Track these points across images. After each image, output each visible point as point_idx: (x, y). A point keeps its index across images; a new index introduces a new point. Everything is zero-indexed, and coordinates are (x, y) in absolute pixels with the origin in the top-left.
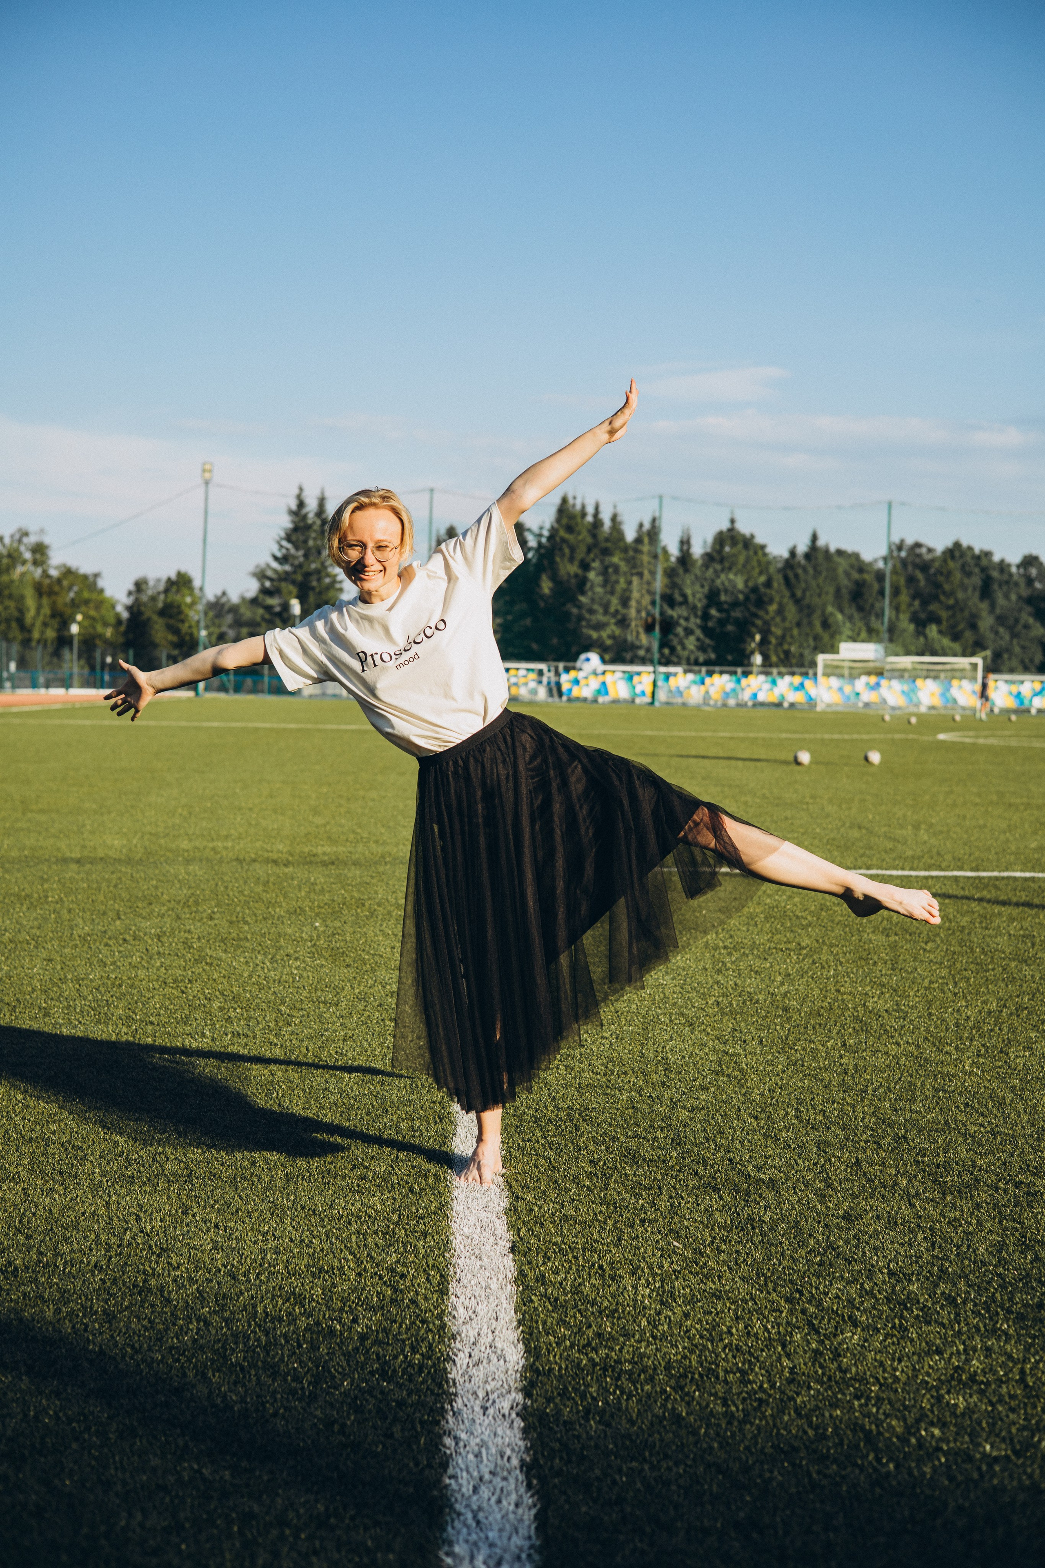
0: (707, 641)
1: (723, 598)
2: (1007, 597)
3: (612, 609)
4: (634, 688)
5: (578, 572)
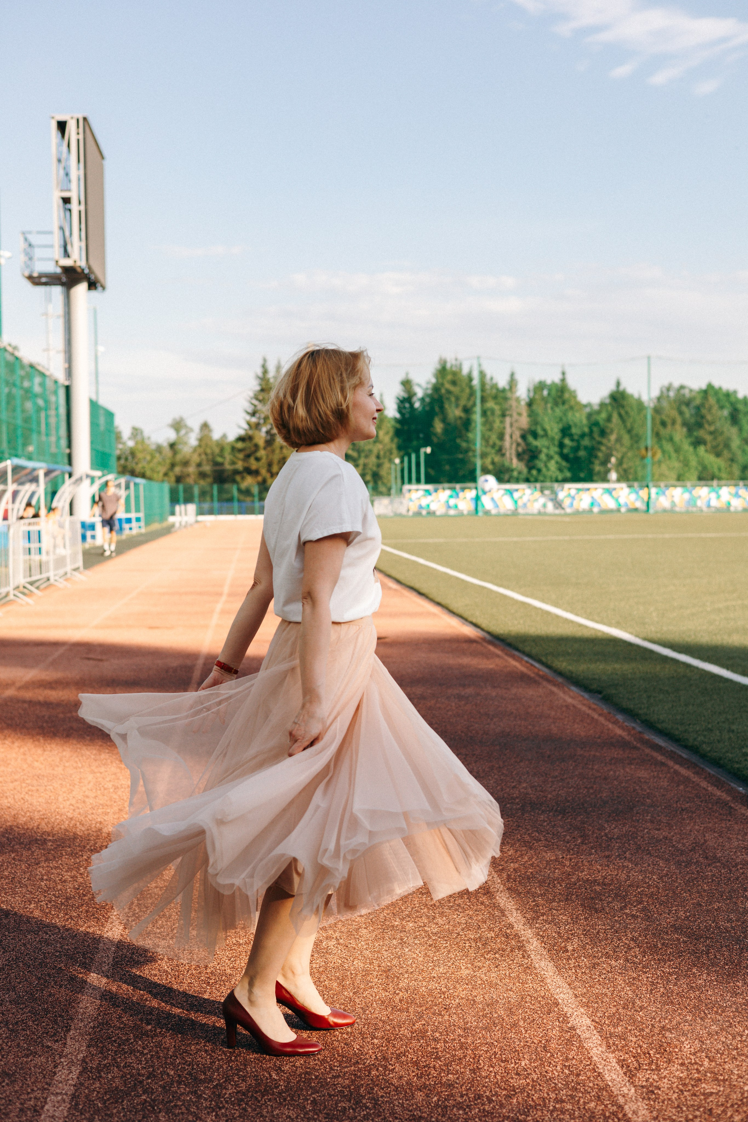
0: (564, 464)
1: (574, 430)
3: (491, 442)
4: (617, 500)
5: (463, 415)
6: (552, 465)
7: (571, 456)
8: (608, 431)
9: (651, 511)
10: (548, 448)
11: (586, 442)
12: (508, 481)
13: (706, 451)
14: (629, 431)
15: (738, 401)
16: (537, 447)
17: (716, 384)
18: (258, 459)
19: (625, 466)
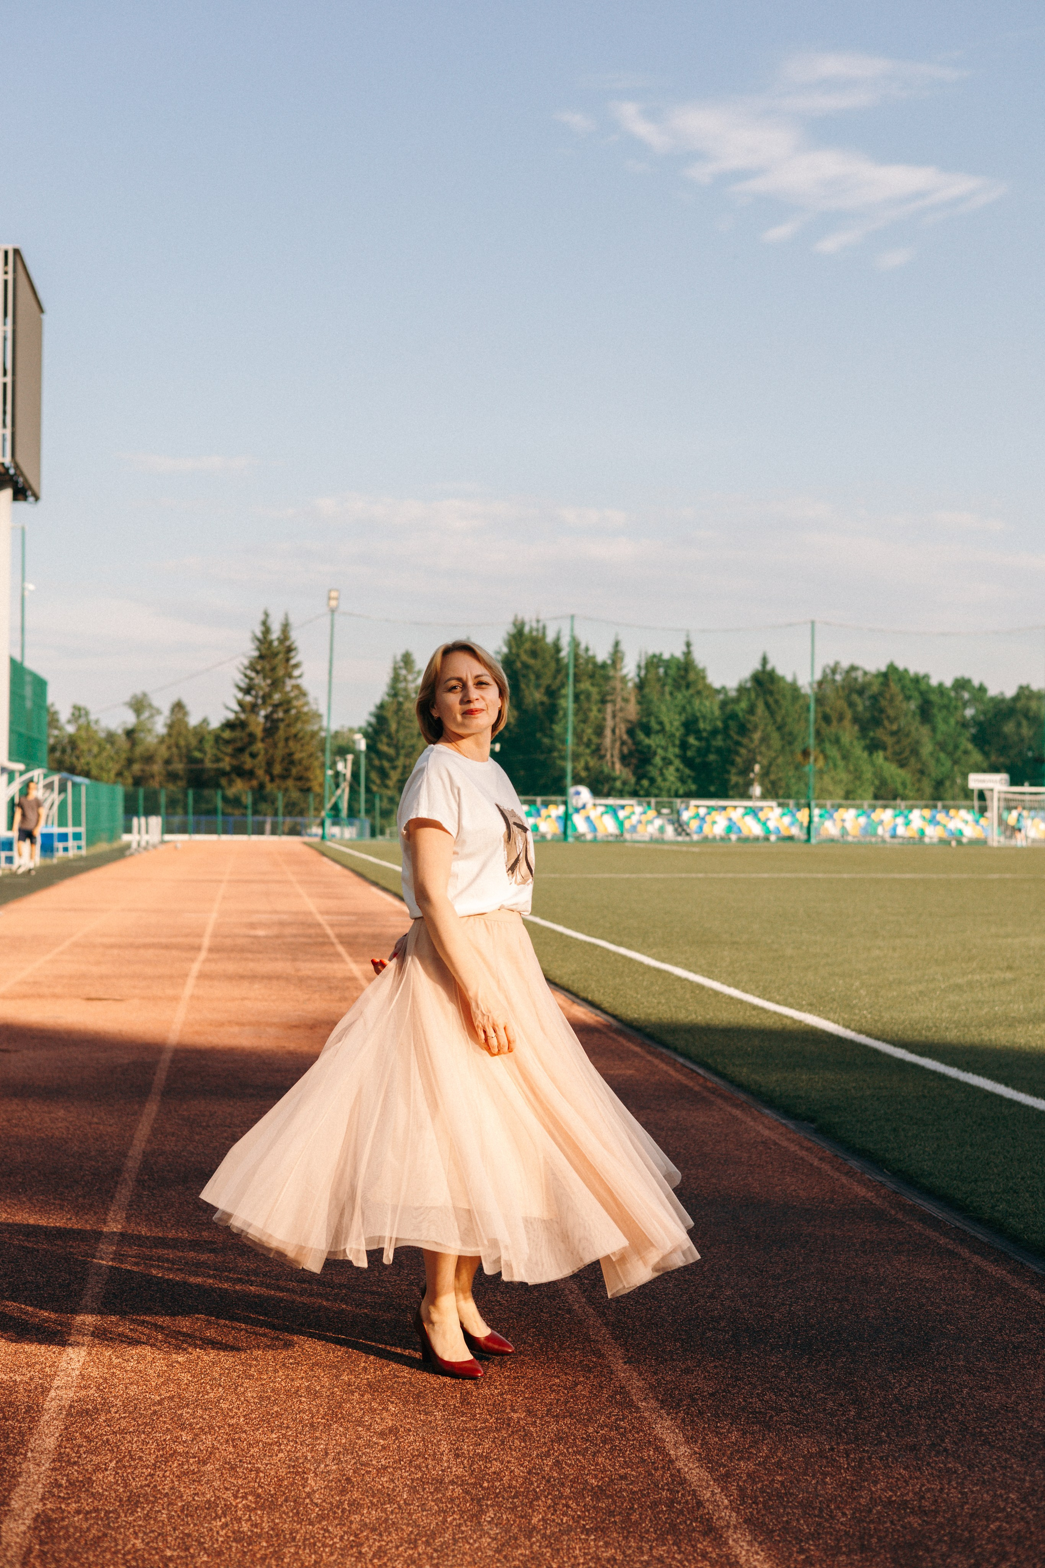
0: (687, 771)
1: (702, 725)
2: (946, 721)
3: (586, 739)
4: (764, 824)
5: (545, 699)
6: (671, 773)
7: (698, 760)
8: (749, 726)
9: (813, 841)
10: (665, 749)
11: (719, 742)
12: (608, 795)
13: (886, 759)
14: (779, 728)
15: (930, 689)
16: (649, 747)
17: (901, 665)
18: (253, 756)
19: (772, 777)
